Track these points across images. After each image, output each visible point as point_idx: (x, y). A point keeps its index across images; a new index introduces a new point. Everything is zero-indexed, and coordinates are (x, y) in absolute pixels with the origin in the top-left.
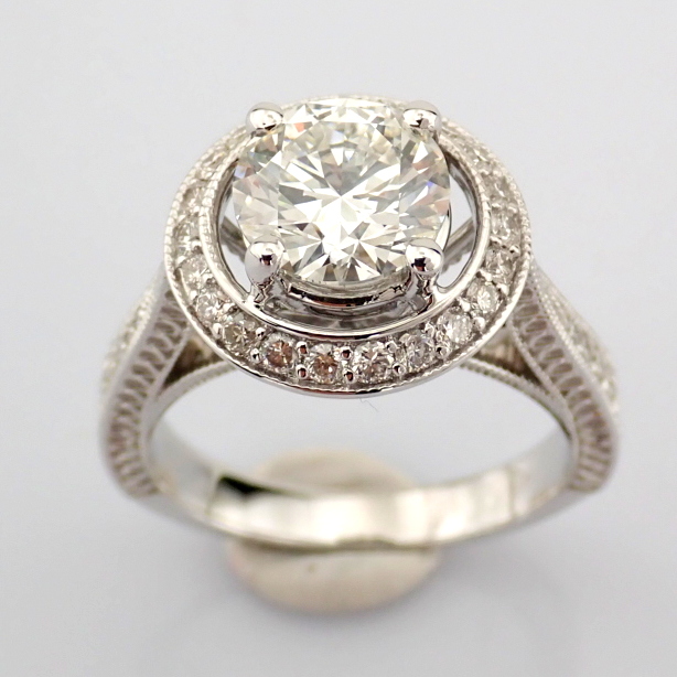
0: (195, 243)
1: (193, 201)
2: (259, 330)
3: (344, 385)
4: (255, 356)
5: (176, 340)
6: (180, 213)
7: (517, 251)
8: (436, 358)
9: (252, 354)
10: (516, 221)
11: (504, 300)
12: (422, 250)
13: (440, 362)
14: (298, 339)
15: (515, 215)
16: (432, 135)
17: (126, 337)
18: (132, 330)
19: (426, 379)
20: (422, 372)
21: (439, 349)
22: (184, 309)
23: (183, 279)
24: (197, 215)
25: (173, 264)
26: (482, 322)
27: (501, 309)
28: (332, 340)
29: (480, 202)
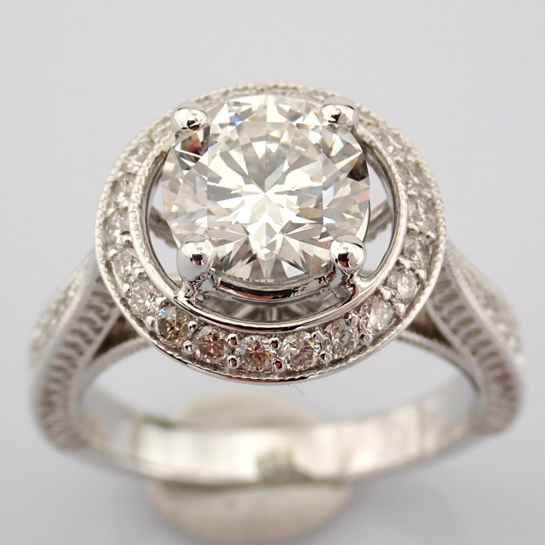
0: (126, 238)
1: (121, 194)
2: (191, 323)
3: (273, 373)
4: (187, 347)
5: (105, 319)
6: (108, 206)
7: (433, 235)
8: (360, 344)
9: (184, 345)
10: (431, 206)
11: (422, 284)
12: (346, 245)
13: (364, 348)
14: (228, 332)
15: (429, 200)
16: (350, 129)
17: (57, 313)
18: (62, 308)
19: (351, 365)
20: (347, 358)
21: (363, 336)
22: (117, 301)
23: (114, 271)
24: (126, 209)
25: (105, 256)
26: (402, 308)
27: (420, 293)
28: (260, 333)
29: (397, 190)
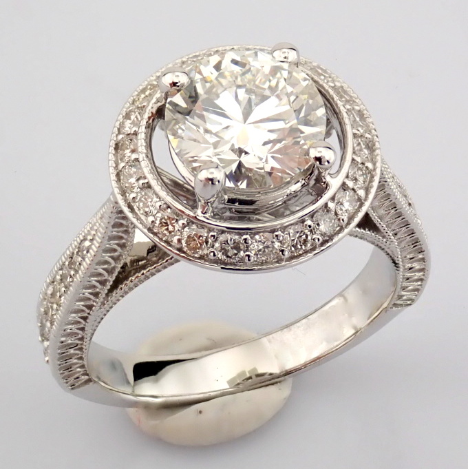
1: (128, 151)
3: (281, 260)
7: (369, 137)
12: (319, 149)
14: (241, 235)
15: (359, 111)
20: (331, 238)
23: (136, 210)
24: (135, 160)
25: (125, 201)
27: (371, 180)
28: (266, 230)
29: (337, 107)
